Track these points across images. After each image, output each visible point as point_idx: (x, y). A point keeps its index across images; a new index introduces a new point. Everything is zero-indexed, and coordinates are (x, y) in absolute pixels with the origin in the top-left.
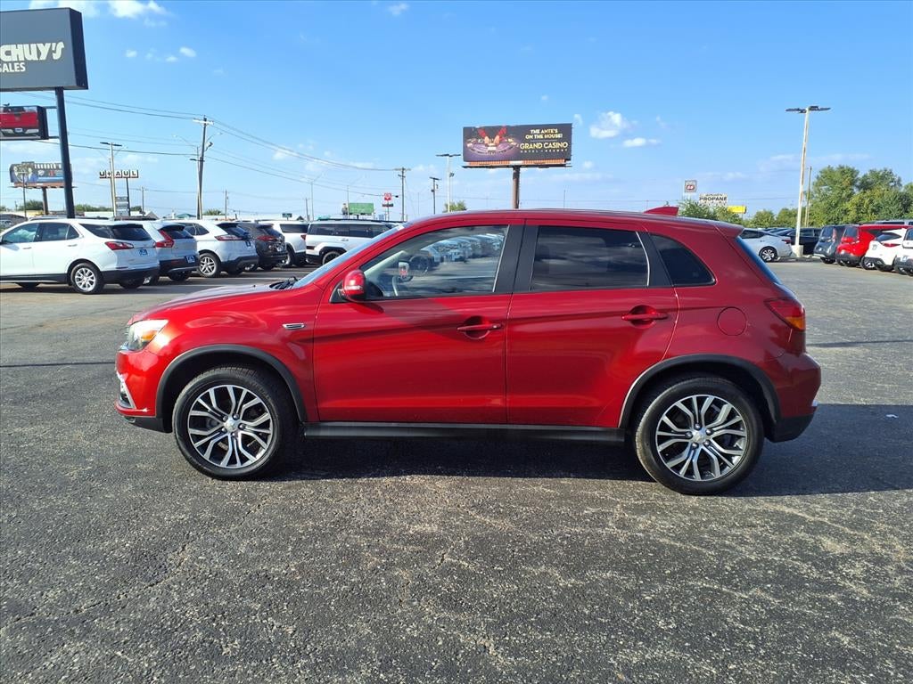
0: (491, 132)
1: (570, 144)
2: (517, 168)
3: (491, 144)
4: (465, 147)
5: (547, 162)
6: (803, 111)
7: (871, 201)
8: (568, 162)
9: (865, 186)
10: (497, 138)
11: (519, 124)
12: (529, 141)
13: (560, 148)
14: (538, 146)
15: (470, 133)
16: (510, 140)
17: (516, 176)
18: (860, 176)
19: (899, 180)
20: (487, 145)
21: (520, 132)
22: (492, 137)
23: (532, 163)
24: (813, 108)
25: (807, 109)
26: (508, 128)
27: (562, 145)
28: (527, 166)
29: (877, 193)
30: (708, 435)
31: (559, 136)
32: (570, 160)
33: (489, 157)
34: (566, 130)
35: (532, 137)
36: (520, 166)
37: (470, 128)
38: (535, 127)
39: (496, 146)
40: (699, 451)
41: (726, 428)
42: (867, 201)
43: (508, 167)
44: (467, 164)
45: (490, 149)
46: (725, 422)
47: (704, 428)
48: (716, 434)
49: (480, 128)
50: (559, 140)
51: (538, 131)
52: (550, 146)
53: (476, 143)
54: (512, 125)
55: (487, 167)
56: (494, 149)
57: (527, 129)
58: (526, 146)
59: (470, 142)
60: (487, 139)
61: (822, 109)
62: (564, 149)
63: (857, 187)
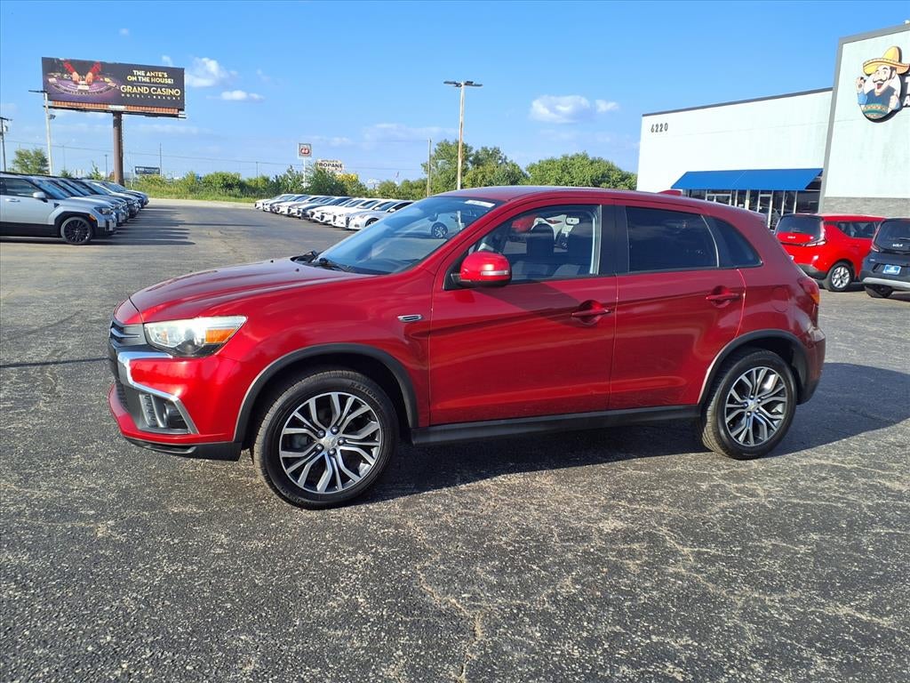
0: (82, 67)
1: (183, 92)
2: (118, 114)
3: (81, 82)
4: (46, 83)
5: (156, 111)
6: (458, 85)
7: (484, 177)
8: (181, 112)
9: (478, 162)
10: (90, 75)
11: (118, 62)
12: (132, 84)
13: (171, 96)
14: (143, 90)
15: (50, 66)
16: (107, 80)
17: (118, 124)
18: (473, 152)
19: (506, 158)
20: (76, 83)
21: (121, 72)
22: (82, 73)
23: (138, 109)
24: (469, 83)
25: (462, 84)
26: (103, 64)
27: (174, 92)
28: (130, 113)
29: (488, 169)
30: (759, 403)
31: (170, 81)
32: (183, 110)
33: (80, 98)
34: (177, 75)
35: (135, 79)
36: (121, 112)
37: (52, 60)
38: (140, 68)
39: (89, 84)
40: (751, 418)
41: (774, 396)
42: (480, 176)
43: (106, 111)
44: (51, 103)
45: (80, 87)
46: (773, 391)
47: (756, 397)
48: (764, 402)
49: (66, 61)
50: (170, 87)
51: (143, 73)
52: (159, 92)
53: (62, 78)
54: (108, 62)
55: (77, 109)
56: (87, 88)
57: (129, 69)
58: (129, 89)
59: (53, 77)
60: (75, 75)
61: (476, 85)
62: (176, 97)
63: (471, 162)
